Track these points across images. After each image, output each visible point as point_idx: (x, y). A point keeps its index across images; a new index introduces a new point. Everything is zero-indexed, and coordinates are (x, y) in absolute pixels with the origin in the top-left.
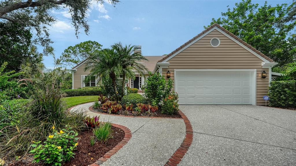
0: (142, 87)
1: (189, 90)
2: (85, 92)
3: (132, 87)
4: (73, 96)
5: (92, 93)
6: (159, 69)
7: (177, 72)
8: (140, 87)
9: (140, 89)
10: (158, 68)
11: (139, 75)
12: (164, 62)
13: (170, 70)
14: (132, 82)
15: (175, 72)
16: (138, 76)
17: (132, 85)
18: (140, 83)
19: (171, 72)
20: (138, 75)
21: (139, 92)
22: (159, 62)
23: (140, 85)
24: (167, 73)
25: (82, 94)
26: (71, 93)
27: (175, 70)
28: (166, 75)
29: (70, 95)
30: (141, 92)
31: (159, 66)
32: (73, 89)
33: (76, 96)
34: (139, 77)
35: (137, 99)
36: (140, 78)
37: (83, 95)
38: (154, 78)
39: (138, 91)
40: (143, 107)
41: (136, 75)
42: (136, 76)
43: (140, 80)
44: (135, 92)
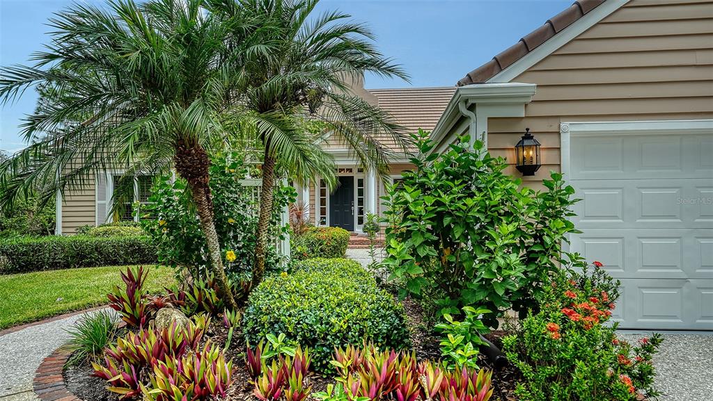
0: (366, 221)
1: (644, 241)
2: (98, 249)
3: (323, 223)
4: (40, 268)
5: (133, 252)
6: (472, 123)
7: (576, 137)
8: (361, 221)
9: (358, 229)
10: (463, 119)
11: (355, 171)
12: (503, 82)
13: (535, 126)
14: (323, 202)
15: (566, 140)
16: (350, 175)
17: (323, 212)
18: (361, 202)
19: (545, 142)
20: (351, 170)
21: (353, 242)
22: (470, 79)
23: (361, 212)
24: (520, 146)
25: (84, 257)
26: (24, 254)
27: (565, 124)
28: (511, 156)
29: (21, 267)
30: (361, 242)
31: (472, 108)
32: (59, 231)
33: (54, 266)
34: (353, 177)
35: (339, 305)
36: (361, 183)
37: (89, 265)
38: (447, 173)
39: (352, 238)
40: (380, 379)
41: (341, 170)
42: (343, 174)
43: (361, 193)
44: (334, 247)
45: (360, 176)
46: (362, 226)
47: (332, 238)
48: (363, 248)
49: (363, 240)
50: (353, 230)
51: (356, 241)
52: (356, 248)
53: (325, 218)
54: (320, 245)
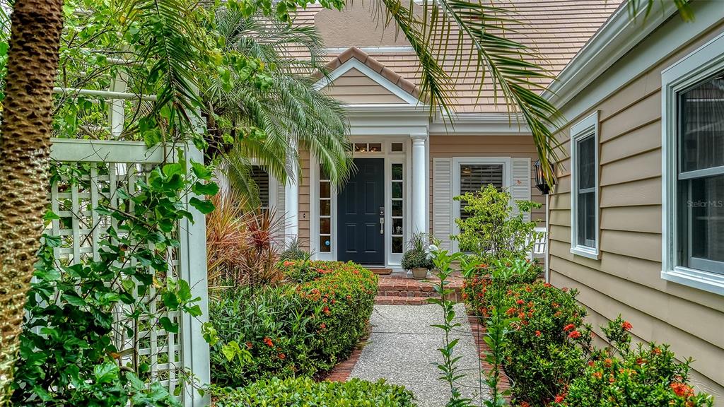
0: (408, 247)
3: (325, 249)
8: (397, 246)
9: (393, 262)
11: (386, 148)
14: (324, 208)
16: (377, 155)
17: (325, 227)
18: (397, 208)
20: (377, 147)
23: (398, 224)
30: (400, 291)
34: (383, 159)
36: (398, 171)
41: (360, 147)
42: (363, 154)
43: (398, 190)
44: (340, 317)
45: (396, 158)
46: (401, 256)
47: (337, 296)
48: (403, 303)
49: (404, 288)
50: (382, 263)
51: (390, 288)
52: (389, 303)
53: (328, 238)
54: (309, 313)
